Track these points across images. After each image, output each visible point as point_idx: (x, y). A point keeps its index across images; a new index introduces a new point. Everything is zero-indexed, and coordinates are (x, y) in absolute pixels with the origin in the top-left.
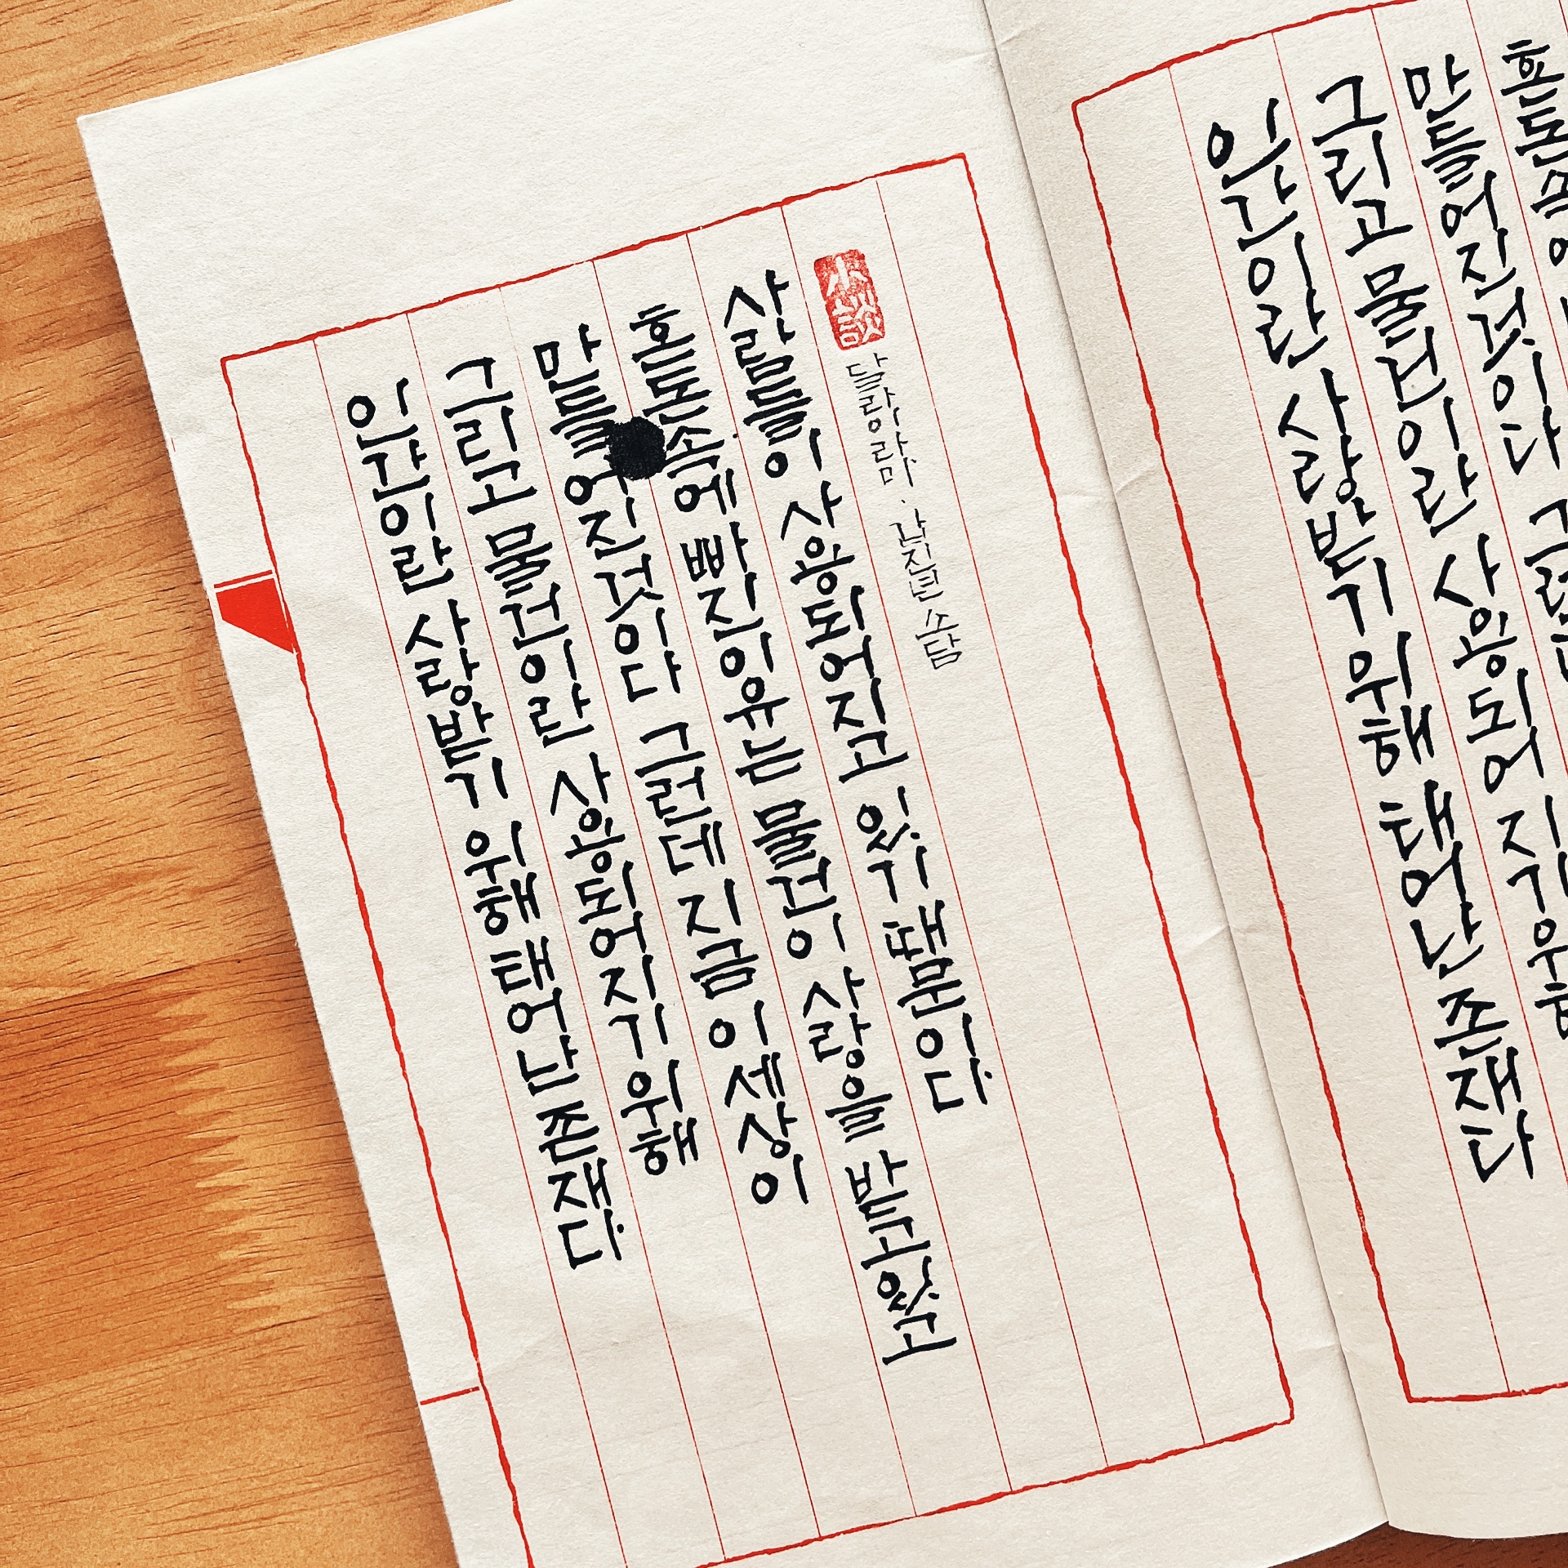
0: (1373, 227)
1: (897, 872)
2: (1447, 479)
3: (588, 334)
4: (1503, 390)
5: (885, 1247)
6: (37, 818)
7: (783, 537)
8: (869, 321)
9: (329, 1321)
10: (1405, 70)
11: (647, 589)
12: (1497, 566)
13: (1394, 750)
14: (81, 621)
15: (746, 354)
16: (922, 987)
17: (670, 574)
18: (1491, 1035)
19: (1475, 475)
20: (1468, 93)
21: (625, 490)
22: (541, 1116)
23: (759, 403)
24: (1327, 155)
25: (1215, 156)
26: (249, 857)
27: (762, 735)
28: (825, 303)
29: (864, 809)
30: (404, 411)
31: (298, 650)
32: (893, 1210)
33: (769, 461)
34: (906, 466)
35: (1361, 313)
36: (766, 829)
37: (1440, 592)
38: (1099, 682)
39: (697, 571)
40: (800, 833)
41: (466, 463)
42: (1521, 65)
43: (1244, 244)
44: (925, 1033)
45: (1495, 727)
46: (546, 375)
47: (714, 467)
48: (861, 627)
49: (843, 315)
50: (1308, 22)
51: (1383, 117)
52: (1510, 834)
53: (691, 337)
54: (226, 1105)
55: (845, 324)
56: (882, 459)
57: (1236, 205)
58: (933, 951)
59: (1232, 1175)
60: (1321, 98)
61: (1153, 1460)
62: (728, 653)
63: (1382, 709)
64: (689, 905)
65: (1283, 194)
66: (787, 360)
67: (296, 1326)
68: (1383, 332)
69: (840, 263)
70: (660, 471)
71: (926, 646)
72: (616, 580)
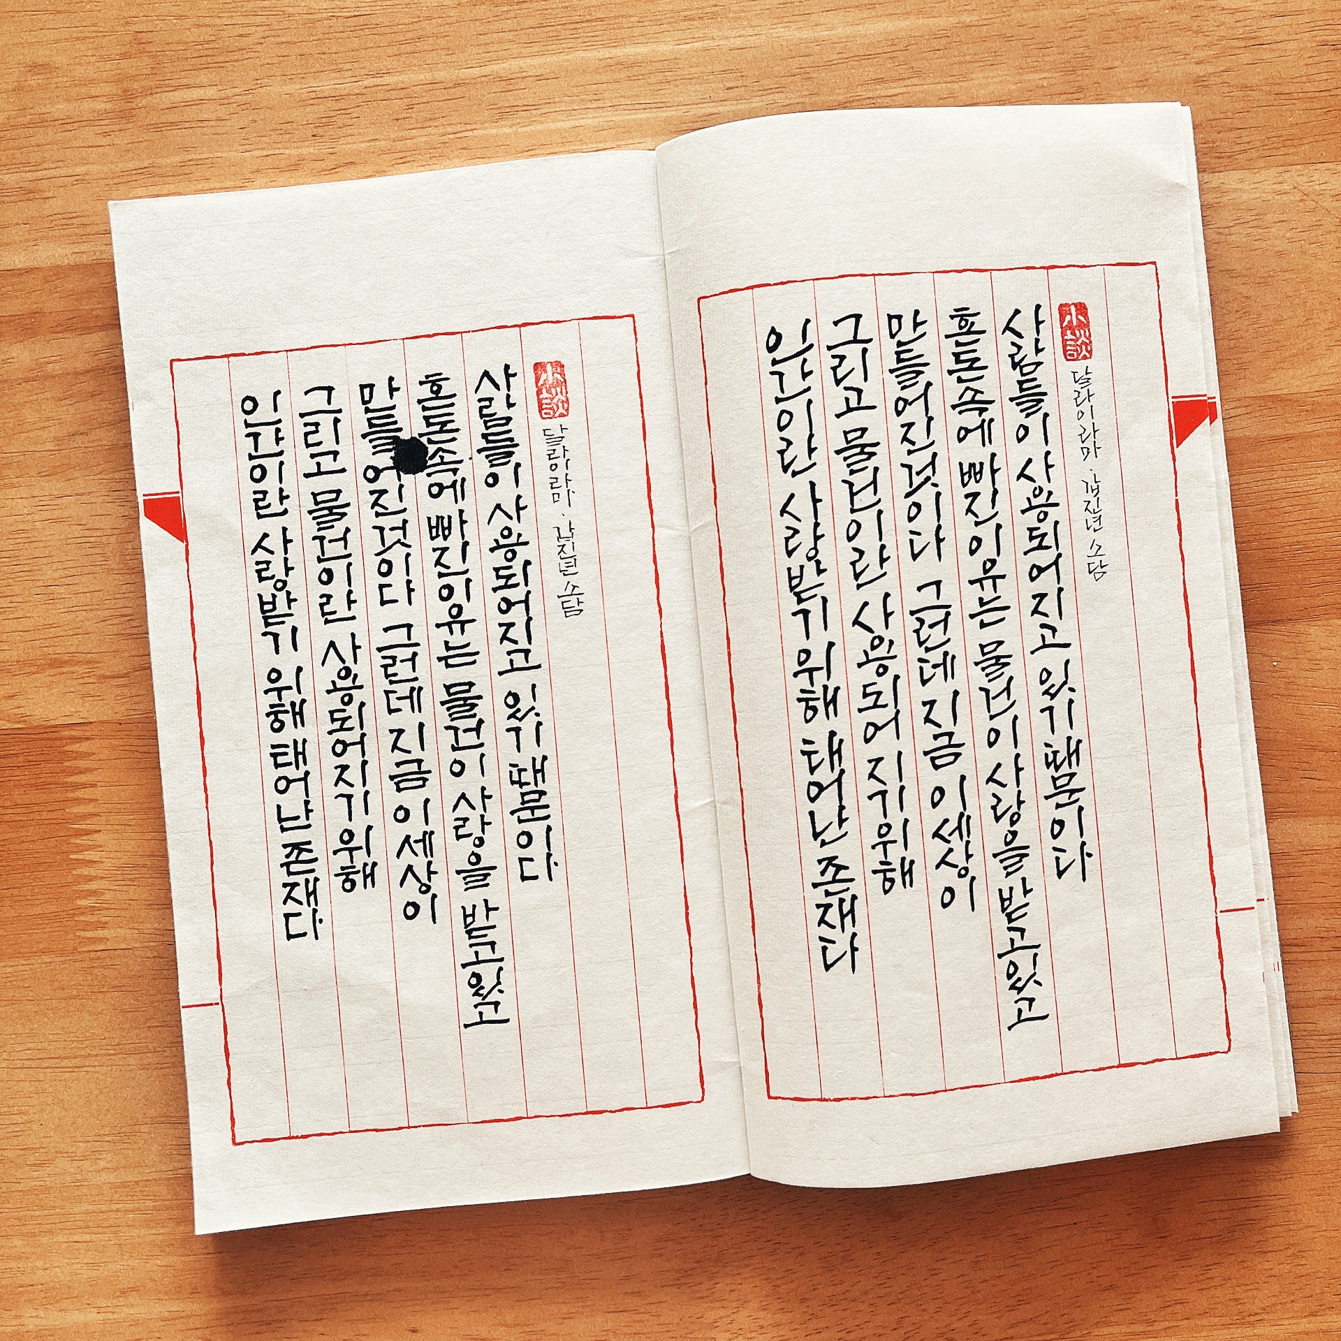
0: (853, 404)
1: (522, 734)
2: (872, 557)
3: (393, 383)
4: (914, 510)
5: (477, 957)
6: (12, 616)
7: (489, 523)
8: (560, 405)
9: (137, 953)
10: (888, 315)
11: (403, 540)
12: (893, 613)
13: (815, 709)
14: (59, 501)
15: (485, 411)
16: (526, 805)
17: (418, 534)
18: (844, 886)
19: (889, 557)
20: (925, 334)
21: (399, 479)
22: (285, 846)
23: (488, 442)
24: (834, 357)
25: (770, 346)
26: (138, 661)
27: (457, 639)
28: (537, 389)
29: (510, 694)
30: (276, 410)
31: (187, 542)
32: (486, 935)
33: (488, 477)
34: (568, 494)
35: (838, 452)
36: (449, 696)
37: (856, 622)
38: (662, 641)
39: (434, 534)
40: (469, 702)
41: (307, 447)
42: (960, 322)
43: (778, 400)
44: (523, 833)
45: (875, 706)
46: (364, 402)
47: (455, 475)
48: (526, 585)
49: (546, 398)
50: (835, 278)
51: (870, 340)
52: (874, 769)
53: (454, 395)
54: (96, 810)
55: (546, 404)
56: (555, 488)
57: (777, 377)
58: (536, 784)
59: (691, 948)
60: (836, 323)
61: (615, 1112)
62: (444, 587)
63: (812, 684)
64: (396, 734)
65: (805, 375)
66: (509, 419)
67: (118, 952)
68: (849, 466)
69: (549, 367)
70: (422, 471)
71: (563, 603)
72: (385, 532)
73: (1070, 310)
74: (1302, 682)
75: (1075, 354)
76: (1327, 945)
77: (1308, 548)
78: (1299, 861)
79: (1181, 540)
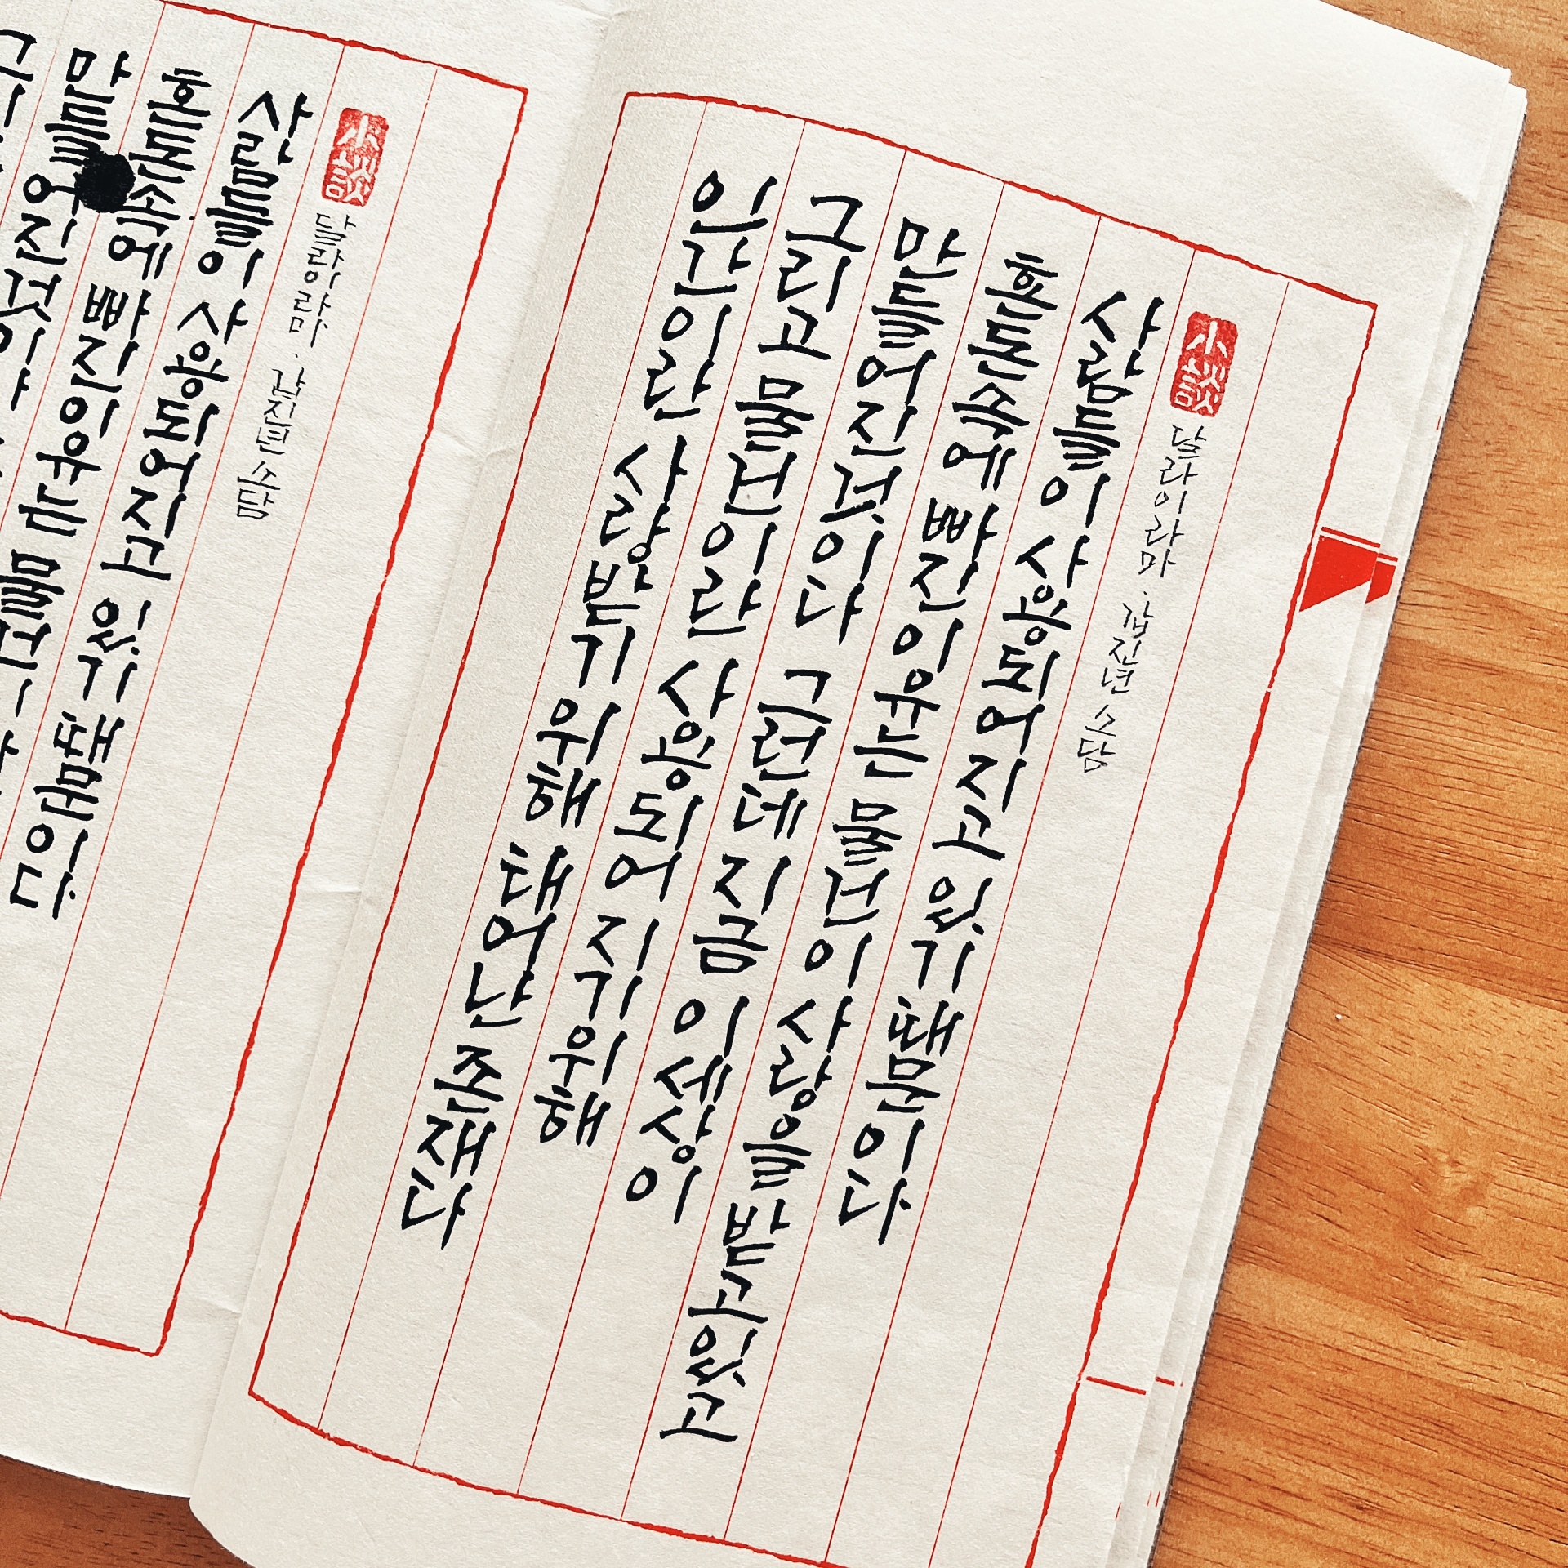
0: (795, 338)
1: (101, 673)
2: (731, 594)
3: (124, 62)
4: (828, 546)
7: (179, 327)
8: (359, 185)
10: (905, 220)
11: (42, 306)
12: (731, 695)
13: (548, 803)
15: (243, 154)
16: (64, 786)
17: (67, 306)
18: (482, 1102)
19: (759, 605)
20: (954, 272)
21: (74, 211)
23: (229, 202)
24: (791, 252)
25: (700, 200)
27: (59, 488)
28: (333, 149)
29: (106, 603)
33: (207, 255)
34: (317, 327)
35: (741, 406)
36: (14, 571)
37: (666, 688)
38: (375, 611)
39: (92, 314)
40: (40, 591)
42: (1020, 276)
43: (679, 289)
44: (42, 828)
45: (645, 833)
46: (70, 77)
47: (159, 234)
48: (198, 443)
49: (341, 168)
50: (842, 129)
51: (861, 249)
52: (602, 934)
53: (207, 114)
55: (338, 176)
56: (300, 309)
57: (692, 251)
58: (91, 760)
59: (233, 1109)
60: (815, 201)
61: (13, 1318)
62: (74, 400)
63: (560, 761)
65: (735, 265)
66: (273, 179)
68: (750, 434)
69: (364, 121)
70: (113, 212)
71: (241, 491)
72: (21, 284)
73: (1208, 327)
74: (1372, 1061)
75: (1191, 399)
76: (1253, 1494)
77: (1460, 855)
78: (1258, 1342)
79: (1250, 760)
